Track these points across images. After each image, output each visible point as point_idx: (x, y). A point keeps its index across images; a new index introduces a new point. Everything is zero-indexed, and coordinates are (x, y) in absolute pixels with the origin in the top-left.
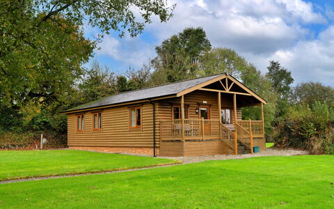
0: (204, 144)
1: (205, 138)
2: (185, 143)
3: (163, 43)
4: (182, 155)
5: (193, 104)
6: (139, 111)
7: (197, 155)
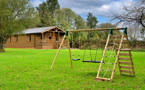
0: (49, 46)
1: (49, 44)
2: (43, 46)
3: (39, 5)
4: (42, 49)
5: (47, 35)
6: (30, 37)
7: (47, 49)
